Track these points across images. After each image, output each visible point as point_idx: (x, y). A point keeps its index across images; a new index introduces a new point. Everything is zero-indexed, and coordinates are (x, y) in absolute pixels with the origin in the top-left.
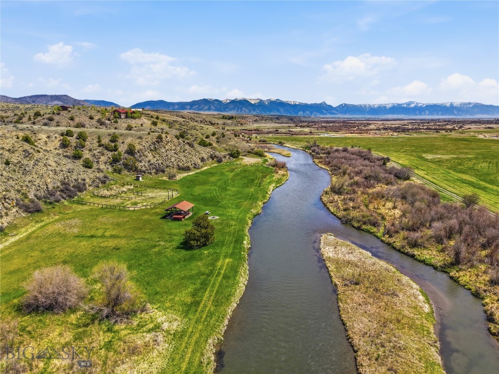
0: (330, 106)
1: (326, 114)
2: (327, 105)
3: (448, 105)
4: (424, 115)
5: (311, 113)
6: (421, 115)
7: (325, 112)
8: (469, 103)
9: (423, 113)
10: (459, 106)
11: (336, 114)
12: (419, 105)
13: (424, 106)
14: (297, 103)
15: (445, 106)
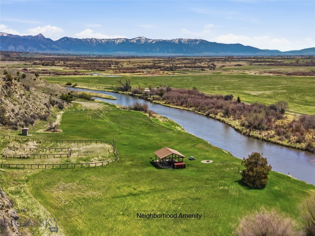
0: (49, 40)
1: (45, 49)
2: (44, 38)
3: (177, 42)
4: (155, 52)
5: (26, 47)
6: (152, 52)
7: (44, 47)
8: (196, 40)
9: (154, 50)
10: (187, 43)
11: (58, 50)
12: (149, 41)
13: (154, 42)
14: (5, 35)
15: (174, 43)
